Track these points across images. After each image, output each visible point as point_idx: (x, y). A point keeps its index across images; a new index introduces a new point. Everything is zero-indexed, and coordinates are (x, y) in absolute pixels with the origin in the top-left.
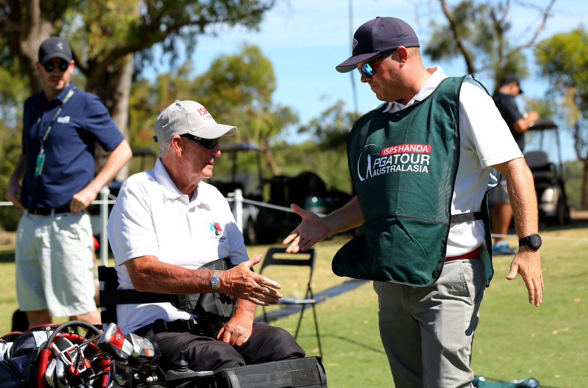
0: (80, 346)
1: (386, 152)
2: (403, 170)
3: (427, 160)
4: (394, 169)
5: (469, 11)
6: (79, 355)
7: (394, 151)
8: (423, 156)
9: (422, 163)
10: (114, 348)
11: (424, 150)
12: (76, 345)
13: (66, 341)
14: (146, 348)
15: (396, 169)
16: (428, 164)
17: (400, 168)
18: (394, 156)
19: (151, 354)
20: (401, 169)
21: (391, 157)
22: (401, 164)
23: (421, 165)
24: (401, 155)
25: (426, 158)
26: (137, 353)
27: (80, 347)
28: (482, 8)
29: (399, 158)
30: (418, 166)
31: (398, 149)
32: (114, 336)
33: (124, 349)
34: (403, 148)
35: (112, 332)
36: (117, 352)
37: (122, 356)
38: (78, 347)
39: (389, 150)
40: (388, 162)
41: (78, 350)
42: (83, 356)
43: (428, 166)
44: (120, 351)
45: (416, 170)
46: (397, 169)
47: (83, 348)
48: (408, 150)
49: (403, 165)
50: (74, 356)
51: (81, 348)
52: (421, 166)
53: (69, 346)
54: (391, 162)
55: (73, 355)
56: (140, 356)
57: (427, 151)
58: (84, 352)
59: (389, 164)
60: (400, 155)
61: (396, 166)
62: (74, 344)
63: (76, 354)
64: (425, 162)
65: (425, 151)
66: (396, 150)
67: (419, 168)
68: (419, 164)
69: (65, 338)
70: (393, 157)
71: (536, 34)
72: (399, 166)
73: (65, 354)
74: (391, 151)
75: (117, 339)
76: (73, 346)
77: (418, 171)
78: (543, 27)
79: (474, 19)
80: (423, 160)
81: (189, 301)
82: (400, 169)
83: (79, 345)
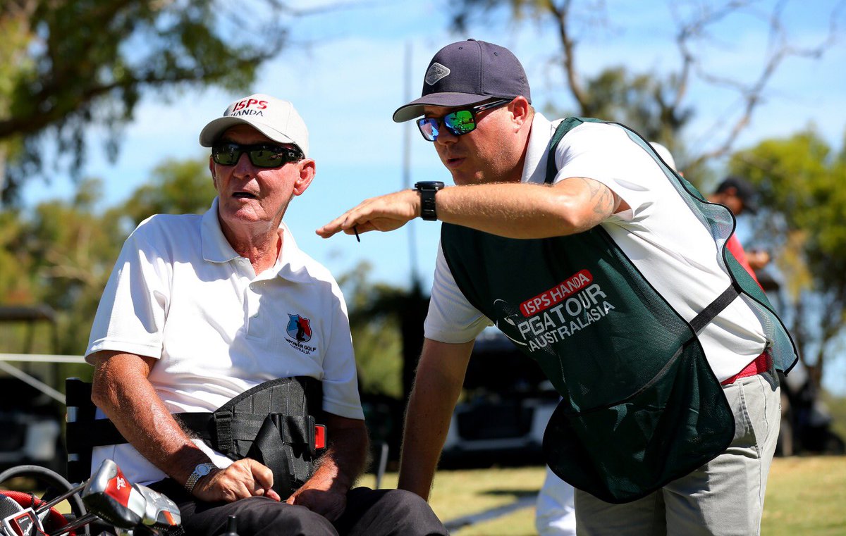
0: (37, 511)
1: (530, 309)
2: (583, 326)
3: (599, 292)
4: (566, 332)
5: (617, 88)
6: (35, 527)
7: (543, 303)
8: (588, 290)
9: (595, 302)
10: (114, 504)
11: (582, 281)
12: (30, 509)
13: (11, 503)
14: (166, 509)
15: (569, 330)
16: (604, 296)
17: (575, 325)
18: (552, 311)
19: (176, 520)
20: (580, 327)
21: (545, 314)
22: (574, 319)
23: (597, 305)
24: (564, 305)
25: (593, 291)
26: (151, 519)
27: (37, 514)
28: (640, 83)
29: (563, 311)
30: (595, 310)
31: (549, 297)
32: (113, 481)
33: (131, 505)
34: (559, 293)
35: (109, 474)
36: (120, 511)
37: (128, 518)
38: (34, 512)
39: (533, 304)
40: (547, 324)
41: (33, 517)
42: (42, 530)
43: (605, 299)
44: (125, 509)
45: (597, 317)
46: (572, 330)
47: (42, 516)
48: (569, 292)
49: (578, 319)
50: (26, 529)
51: (39, 516)
52: (598, 307)
53: (16, 510)
54: (551, 323)
55: (25, 525)
56: (157, 524)
57: (588, 280)
58: (42, 523)
59: (550, 328)
60: (561, 306)
61: (567, 324)
62: (25, 508)
63: (31, 526)
64: (598, 297)
65: (585, 282)
66: (548, 300)
67: (598, 312)
68: (593, 306)
69: (9, 498)
70: (549, 313)
71: (735, 134)
72: (572, 323)
73: (12, 522)
74: (537, 305)
75: (118, 488)
76: (23, 511)
77: (600, 317)
78: (746, 121)
79: (624, 103)
80: (592, 297)
81: (236, 441)
82: (577, 327)
83: (35, 509)
